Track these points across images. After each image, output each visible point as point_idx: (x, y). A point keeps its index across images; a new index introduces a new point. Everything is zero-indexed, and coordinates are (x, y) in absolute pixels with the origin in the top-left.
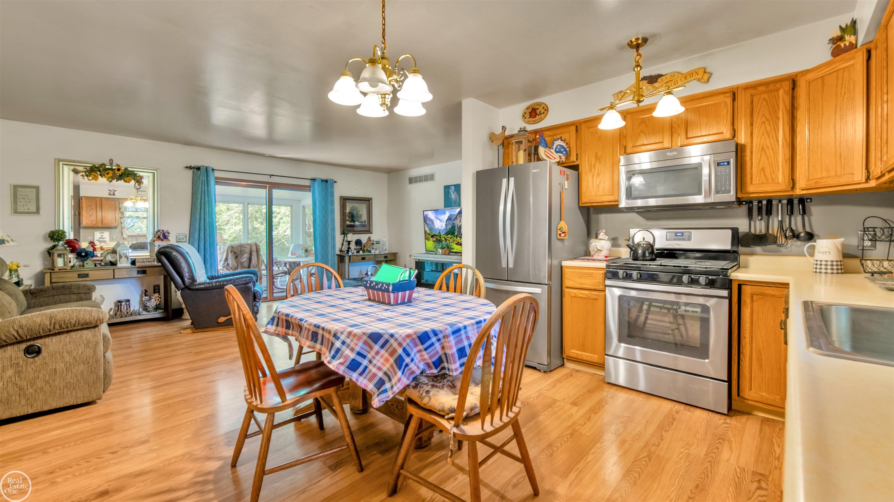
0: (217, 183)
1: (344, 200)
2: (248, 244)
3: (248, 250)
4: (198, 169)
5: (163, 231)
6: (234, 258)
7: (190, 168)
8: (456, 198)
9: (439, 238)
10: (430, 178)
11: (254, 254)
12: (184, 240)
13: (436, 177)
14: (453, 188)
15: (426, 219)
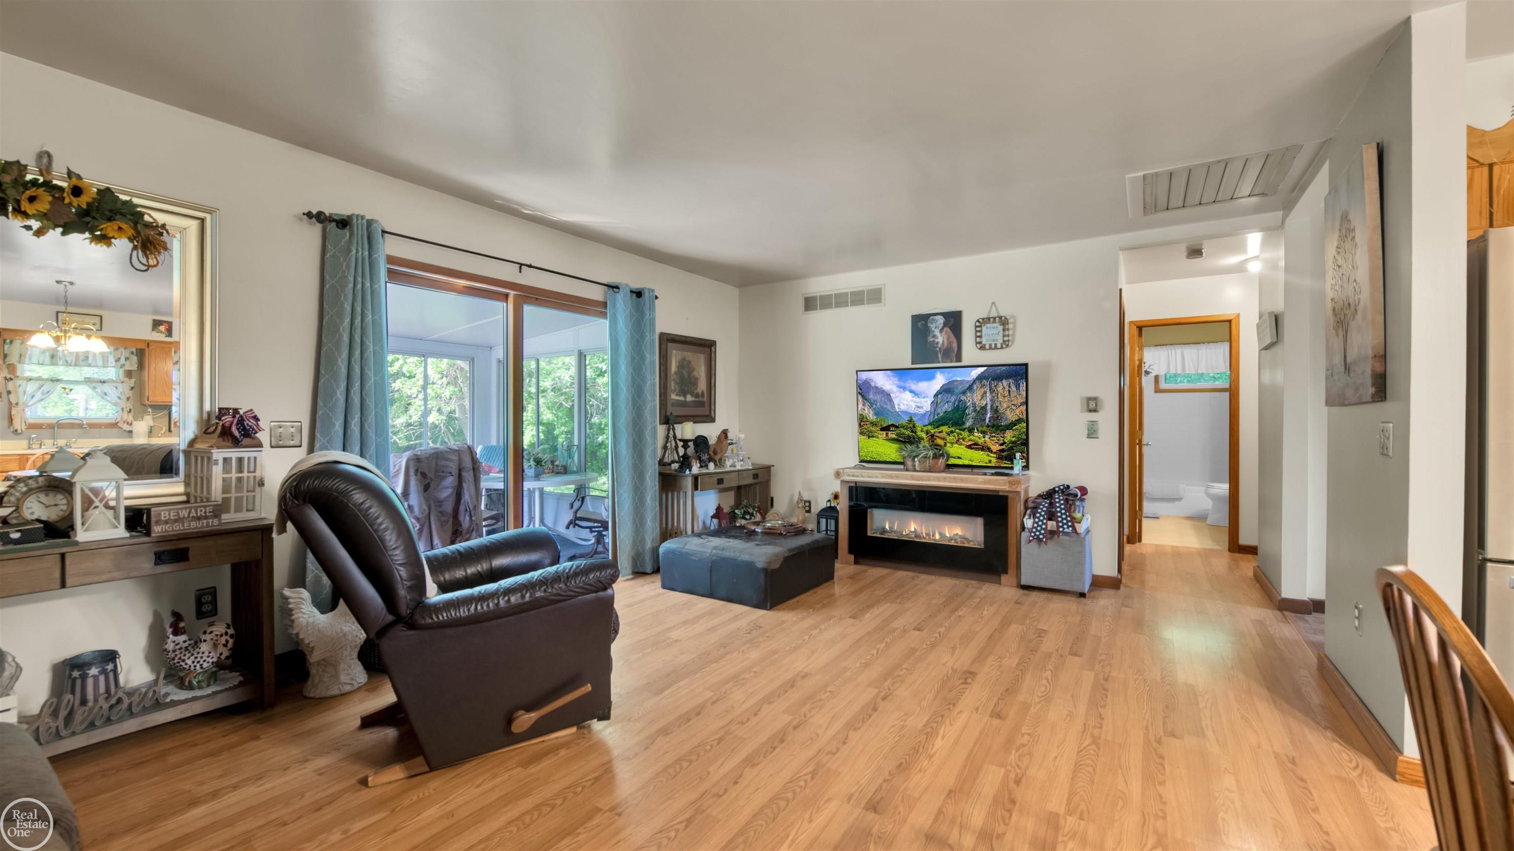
0: (393, 275)
1: (667, 340)
2: (453, 451)
3: (453, 467)
4: (343, 223)
5: (236, 411)
6: (421, 489)
7: (319, 217)
8: (950, 343)
9: (908, 433)
10: (874, 296)
11: (468, 476)
12: (296, 442)
13: (887, 295)
14: (940, 320)
15: (864, 390)
